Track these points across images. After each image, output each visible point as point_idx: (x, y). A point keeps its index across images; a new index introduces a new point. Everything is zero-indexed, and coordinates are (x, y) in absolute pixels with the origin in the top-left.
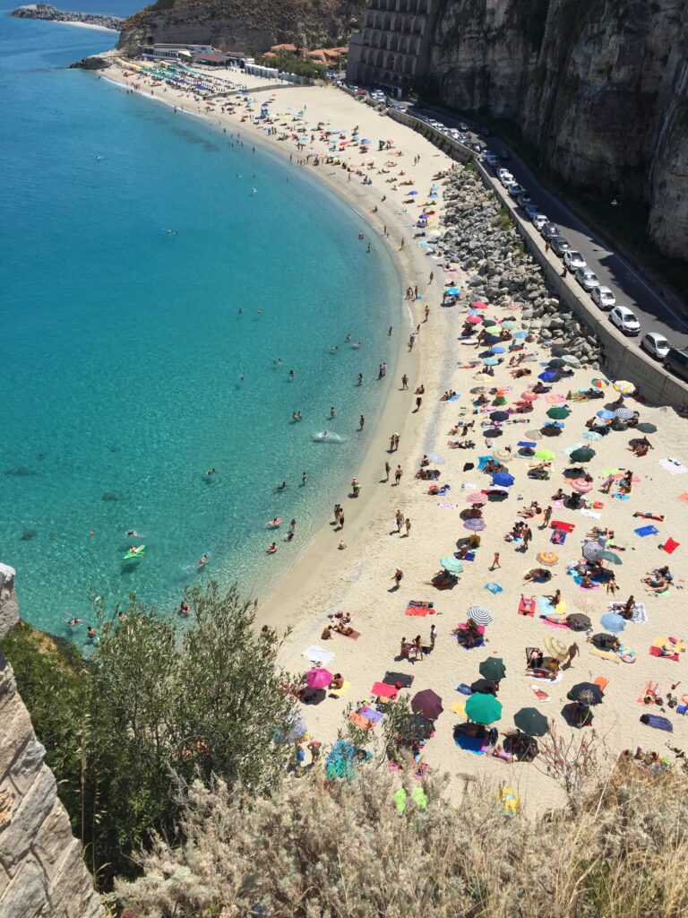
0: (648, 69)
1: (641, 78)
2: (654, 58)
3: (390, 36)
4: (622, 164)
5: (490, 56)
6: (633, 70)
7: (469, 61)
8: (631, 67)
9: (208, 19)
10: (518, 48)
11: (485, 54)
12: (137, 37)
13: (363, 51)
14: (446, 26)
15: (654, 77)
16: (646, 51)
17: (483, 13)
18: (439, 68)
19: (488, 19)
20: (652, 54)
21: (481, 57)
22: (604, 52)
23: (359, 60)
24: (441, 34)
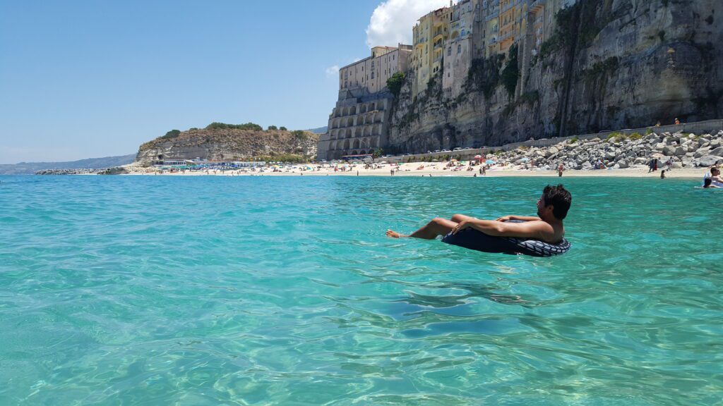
0: (698, 27)
1: (694, 33)
2: (701, 19)
3: (353, 130)
4: (696, 97)
5: (452, 116)
6: (688, 27)
7: (432, 123)
8: (686, 25)
9: (204, 143)
10: (480, 103)
11: (446, 116)
12: (150, 154)
13: (331, 144)
14: (400, 114)
15: (704, 32)
16: (694, 14)
17: (440, 92)
18: (397, 141)
19: (445, 95)
20: (699, 17)
21: (444, 118)
22: (653, 22)
23: (328, 149)
24: (397, 119)
